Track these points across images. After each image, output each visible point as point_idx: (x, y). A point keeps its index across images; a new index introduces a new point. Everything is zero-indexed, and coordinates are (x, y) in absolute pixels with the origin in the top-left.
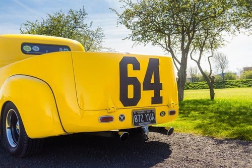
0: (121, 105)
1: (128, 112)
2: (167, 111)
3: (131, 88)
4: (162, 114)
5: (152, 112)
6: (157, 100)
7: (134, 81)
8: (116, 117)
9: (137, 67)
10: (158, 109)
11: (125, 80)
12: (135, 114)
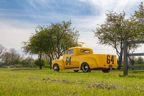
0: (107, 63)
1: (108, 65)
2: (115, 66)
3: (109, 61)
4: (114, 66)
5: (112, 65)
6: (113, 63)
7: (109, 60)
8: (106, 65)
9: (110, 57)
10: (113, 65)
11: (108, 59)
12: (109, 65)
